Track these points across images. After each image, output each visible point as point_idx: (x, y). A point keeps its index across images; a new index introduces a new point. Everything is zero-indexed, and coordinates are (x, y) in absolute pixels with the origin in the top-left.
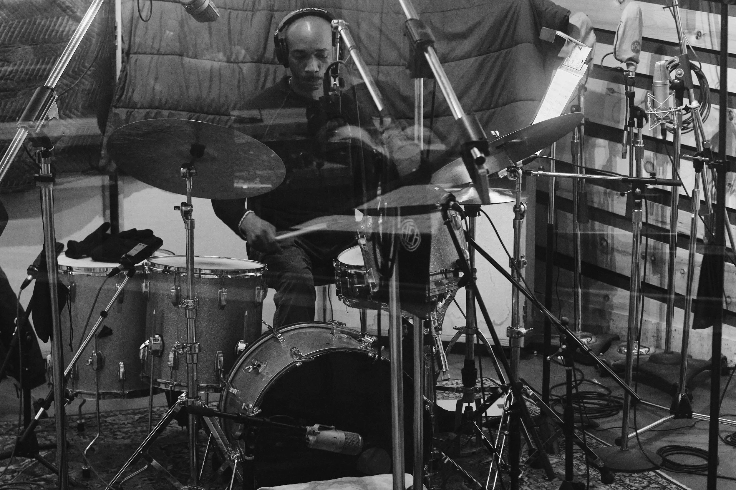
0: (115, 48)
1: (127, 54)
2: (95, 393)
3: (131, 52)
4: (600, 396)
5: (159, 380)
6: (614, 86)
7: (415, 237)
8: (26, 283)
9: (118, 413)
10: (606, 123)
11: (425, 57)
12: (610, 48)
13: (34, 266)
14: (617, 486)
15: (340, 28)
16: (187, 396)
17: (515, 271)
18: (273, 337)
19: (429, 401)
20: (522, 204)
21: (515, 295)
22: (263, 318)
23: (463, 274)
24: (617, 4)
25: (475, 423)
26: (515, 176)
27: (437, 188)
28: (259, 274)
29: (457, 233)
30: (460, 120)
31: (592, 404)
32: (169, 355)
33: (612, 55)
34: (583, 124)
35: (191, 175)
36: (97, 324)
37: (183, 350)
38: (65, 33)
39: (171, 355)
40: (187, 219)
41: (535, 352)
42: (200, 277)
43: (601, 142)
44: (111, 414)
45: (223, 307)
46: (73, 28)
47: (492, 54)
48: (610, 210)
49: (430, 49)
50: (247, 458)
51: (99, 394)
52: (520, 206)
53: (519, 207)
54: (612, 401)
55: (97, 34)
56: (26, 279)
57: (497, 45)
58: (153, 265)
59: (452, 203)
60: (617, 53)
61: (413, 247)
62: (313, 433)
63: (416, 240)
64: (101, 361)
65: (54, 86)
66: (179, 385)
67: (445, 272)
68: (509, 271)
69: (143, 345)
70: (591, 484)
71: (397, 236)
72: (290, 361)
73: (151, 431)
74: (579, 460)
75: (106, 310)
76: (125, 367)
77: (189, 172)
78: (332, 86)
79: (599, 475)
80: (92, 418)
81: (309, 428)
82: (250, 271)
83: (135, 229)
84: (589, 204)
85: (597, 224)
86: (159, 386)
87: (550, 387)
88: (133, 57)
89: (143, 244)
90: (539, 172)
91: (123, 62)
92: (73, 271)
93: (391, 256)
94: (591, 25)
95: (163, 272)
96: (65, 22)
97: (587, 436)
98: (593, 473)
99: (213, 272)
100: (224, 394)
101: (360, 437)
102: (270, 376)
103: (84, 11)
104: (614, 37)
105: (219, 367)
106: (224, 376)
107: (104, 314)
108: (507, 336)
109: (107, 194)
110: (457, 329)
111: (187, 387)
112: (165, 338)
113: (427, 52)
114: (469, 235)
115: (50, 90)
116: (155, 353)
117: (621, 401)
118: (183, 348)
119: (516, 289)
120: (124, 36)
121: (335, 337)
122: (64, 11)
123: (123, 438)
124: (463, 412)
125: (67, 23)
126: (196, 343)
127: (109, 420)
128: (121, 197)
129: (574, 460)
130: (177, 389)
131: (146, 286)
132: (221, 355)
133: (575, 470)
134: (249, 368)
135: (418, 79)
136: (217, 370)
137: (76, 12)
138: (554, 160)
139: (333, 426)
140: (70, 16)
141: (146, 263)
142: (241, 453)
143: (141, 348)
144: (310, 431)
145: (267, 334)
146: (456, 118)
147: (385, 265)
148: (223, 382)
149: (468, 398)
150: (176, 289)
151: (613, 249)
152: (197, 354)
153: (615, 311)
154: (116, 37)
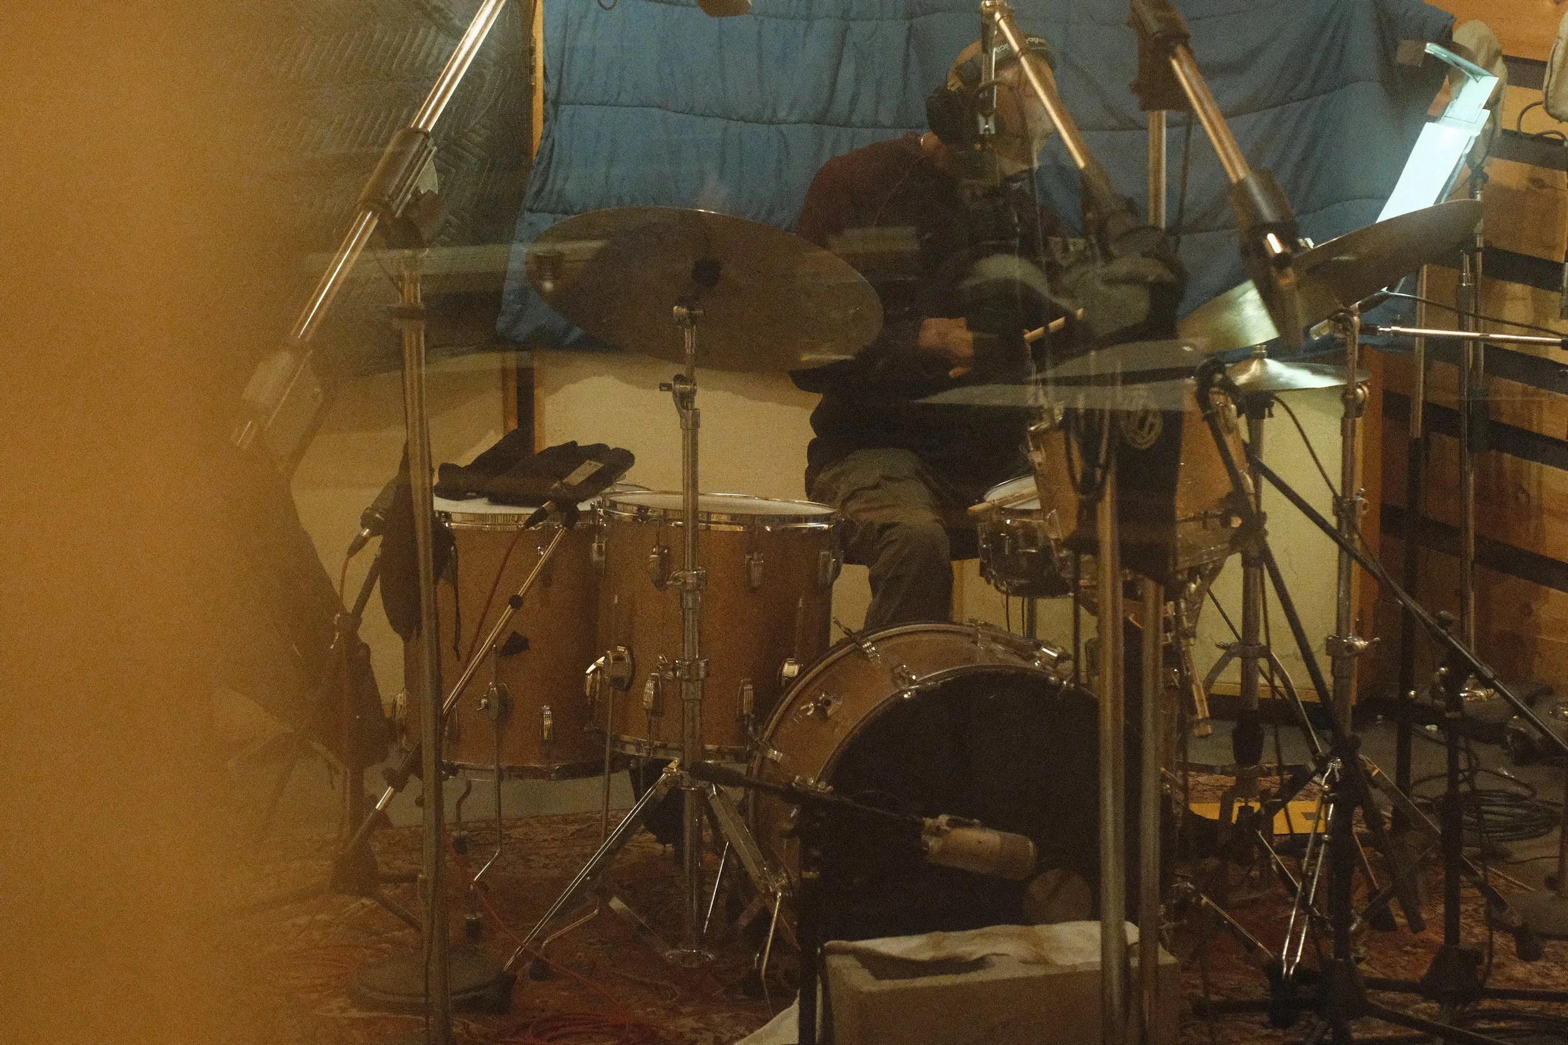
0: (530, 90)
1: (554, 103)
2: (493, 767)
3: (562, 99)
4: (1515, 798)
5: (626, 738)
6: (1544, 173)
7: (1150, 419)
8: (359, 545)
9: (532, 821)
10: (1527, 249)
11: (1170, 68)
12: (1536, 95)
13: (374, 509)
14: (1548, 965)
15: (997, 16)
16: (681, 766)
17: (1345, 521)
18: (855, 650)
19: (1170, 775)
20: (1360, 387)
21: (1344, 573)
22: (833, 614)
23: (1240, 522)
24: (1549, 5)
25: (1260, 833)
26: (1345, 329)
27: (1187, 349)
28: (826, 526)
29: (1229, 440)
30: (1241, 183)
31: (1498, 813)
32: (643, 686)
33: (1540, 108)
34: (1479, 250)
35: (694, 319)
36: (501, 623)
37: (675, 674)
38: (430, 62)
39: (649, 687)
40: (686, 408)
41: (1380, 717)
42: (708, 528)
43: (1517, 289)
44: (519, 823)
45: (754, 590)
46: (448, 48)
47: (1295, 104)
48: (1535, 429)
49: (1180, 50)
50: (805, 875)
51: (500, 769)
52: (1354, 390)
53: (1354, 393)
54: (1538, 810)
55: (495, 64)
56: (359, 536)
57: (1303, 86)
58: (614, 505)
59: (1219, 377)
60: (1551, 101)
61: (1146, 440)
62: (937, 832)
63: (1152, 426)
64: (505, 707)
65: (430, 129)
66: (664, 747)
67: (1203, 518)
68: (1332, 521)
69: (593, 667)
70: (1495, 960)
71: (1114, 415)
72: (889, 692)
73: (606, 836)
74: (1471, 916)
75: (520, 593)
76: (553, 717)
77: (690, 316)
78: (981, 132)
79: (1512, 944)
80: (482, 829)
81: (929, 821)
82: (807, 518)
83: (574, 443)
84: (1493, 418)
85: (1507, 456)
86: (623, 747)
87: (1412, 782)
88: (566, 111)
89: (593, 463)
90: (1394, 328)
91: (545, 120)
92: (452, 521)
93: (1102, 461)
94: (1497, 45)
95: (634, 519)
96: (430, 39)
97: (1489, 874)
98: (1499, 940)
99: (735, 519)
100: (755, 764)
101: (1031, 844)
102: (850, 724)
103: (469, 18)
104: (1544, 73)
105: (745, 712)
106: (755, 729)
107: (516, 602)
108: (1327, 654)
109: (512, 385)
110: (1224, 647)
111: (681, 749)
112: (636, 652)
113: (1175, 56)
114: (1252, 450)
115: (422, 137)
116: (617, 681)
117: (1557, 810)
118: (674, 670)
119: (1345, 554)
120: (548, 67)
121: (981, 647)
122: (428, 15)
123: (545, 866)
124: (1234, 819)
125: (434, 42)
126: (701, 659)
127: (516, 833)
128: (538, 392)
129: (1461, 917)
130: (660, 755)
131: (600, 547)
132: (750, 687)
133: (1463, 934)
134: (808, 709)
135: (1156, 112)
136: (742, 718)
137: (451, 19)
138: (1423, 301)
139: (976, 821)
140: (440, 27)
141: (599, 503)
142: (789, 878)
143: (588, 671)
144: (930, 827)
145: (840, 644)
146: (1234, 180)
147: (1088, 477)
148: (752, 741)
149: (1244, 787)
150: (660, 554)
151: (1540, 508)
152: (703, 681)
153: (1545, 637)
154: (532, 70)
